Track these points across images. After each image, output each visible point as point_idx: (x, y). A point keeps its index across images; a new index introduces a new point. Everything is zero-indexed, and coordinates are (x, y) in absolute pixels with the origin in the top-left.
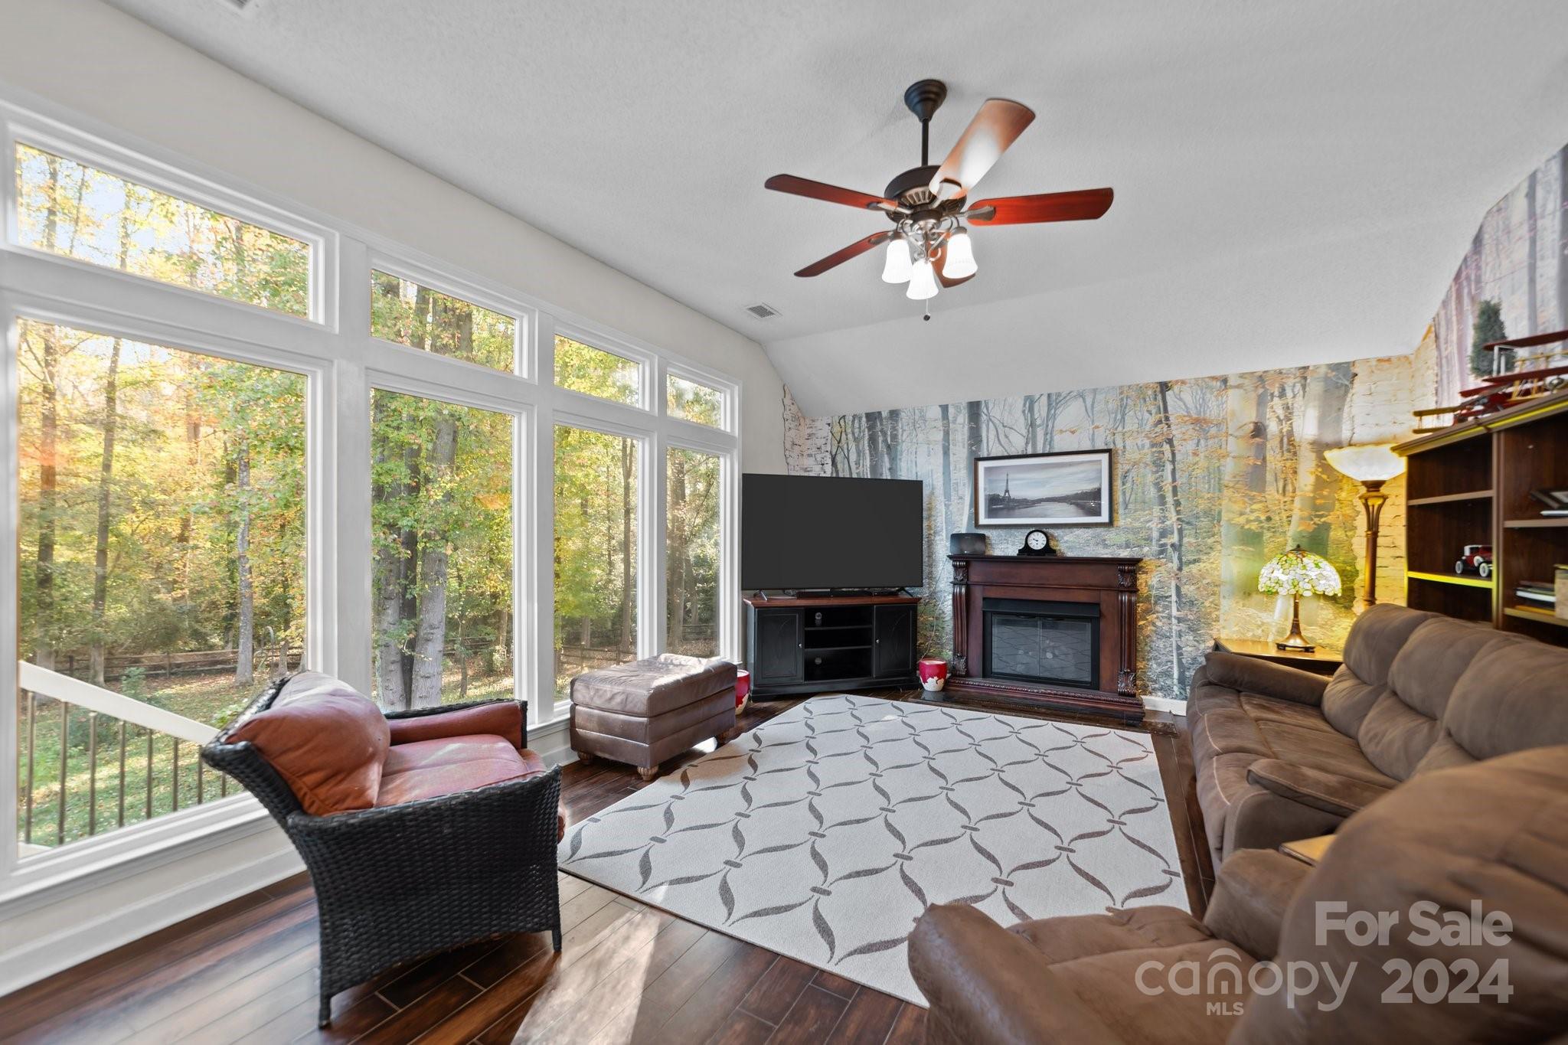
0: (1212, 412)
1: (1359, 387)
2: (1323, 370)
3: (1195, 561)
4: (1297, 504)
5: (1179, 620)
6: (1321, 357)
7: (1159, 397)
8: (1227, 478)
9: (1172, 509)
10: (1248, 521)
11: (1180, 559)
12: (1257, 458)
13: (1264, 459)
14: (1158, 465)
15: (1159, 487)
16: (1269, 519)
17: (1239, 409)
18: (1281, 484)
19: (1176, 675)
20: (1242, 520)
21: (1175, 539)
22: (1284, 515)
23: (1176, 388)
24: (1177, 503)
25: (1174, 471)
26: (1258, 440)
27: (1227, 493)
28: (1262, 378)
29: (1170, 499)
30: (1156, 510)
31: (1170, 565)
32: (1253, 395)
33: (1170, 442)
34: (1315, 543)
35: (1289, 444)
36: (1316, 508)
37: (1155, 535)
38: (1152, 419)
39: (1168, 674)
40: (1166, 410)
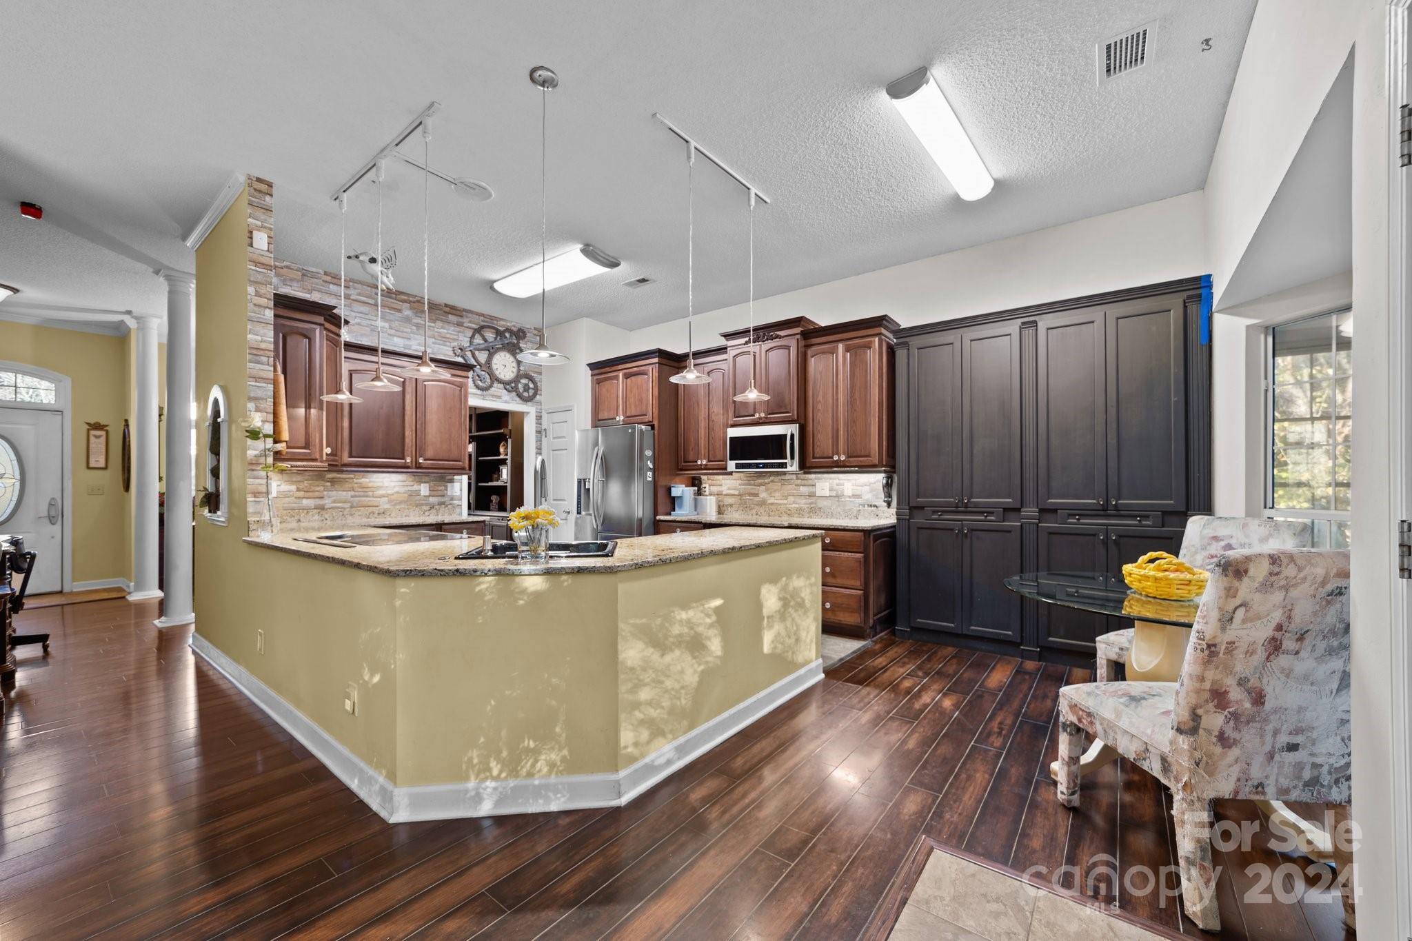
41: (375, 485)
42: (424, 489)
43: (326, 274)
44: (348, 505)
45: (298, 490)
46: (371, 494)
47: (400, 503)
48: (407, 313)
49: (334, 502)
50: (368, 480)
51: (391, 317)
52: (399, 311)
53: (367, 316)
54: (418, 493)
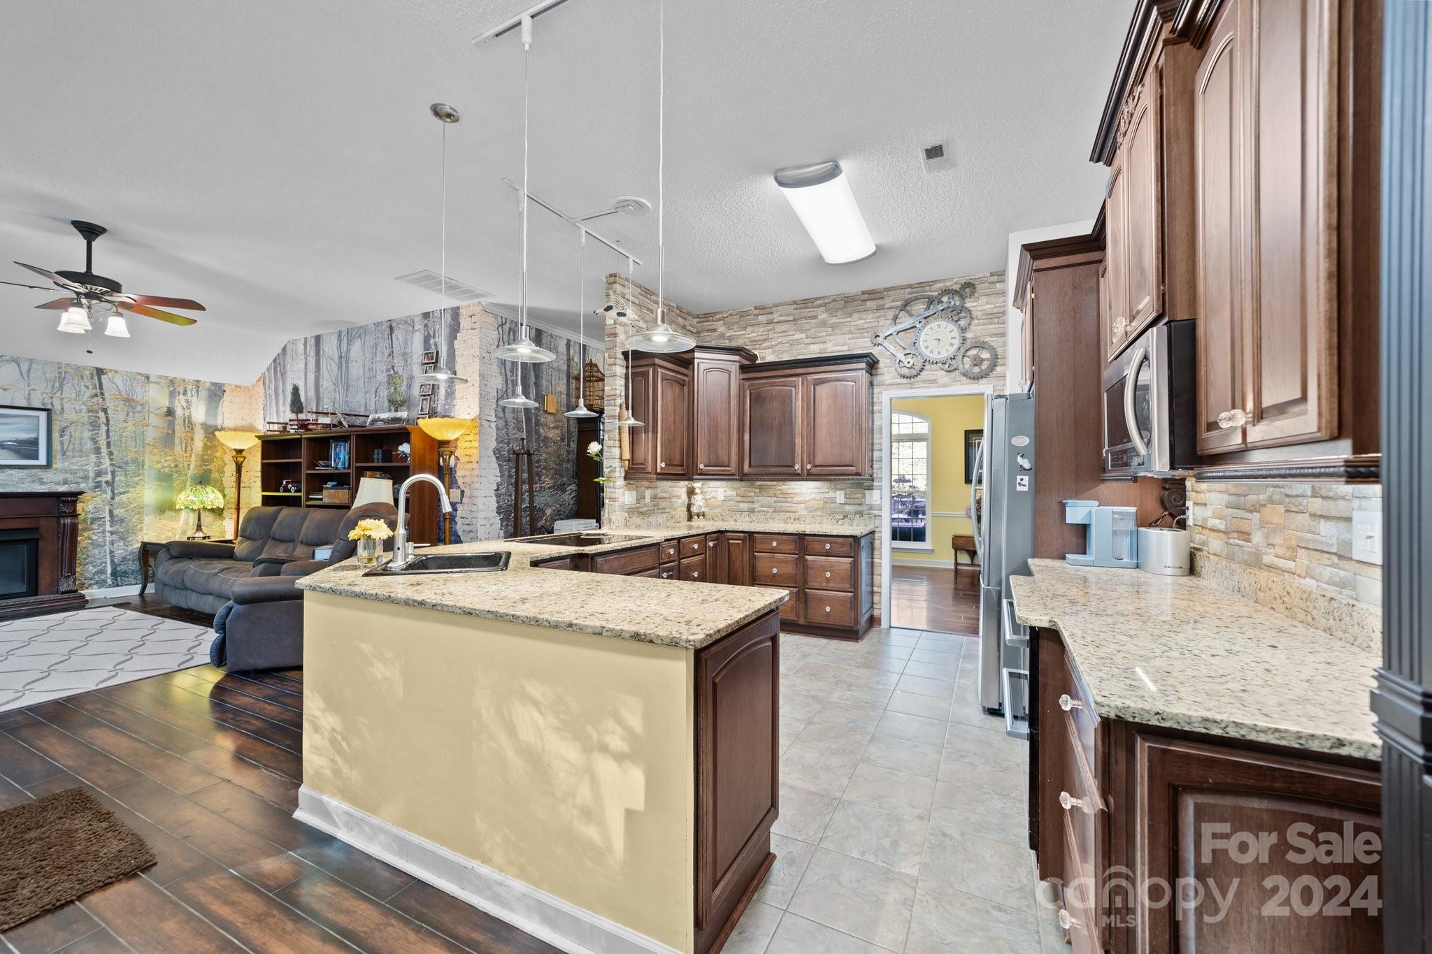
0: (138, 395)
1: (226, 397)
2: (208, 385)
3: (125, 493)
4: (193, 458)
5: (112, 533)
6: (208, 378)
7: (96, 378)
8: (149, 439)
9: (107, 457)
10: (163, 467)
11: (113, 491)
12: (169, 428)
13: (174, 430)
14: (94, 425)
15: (94, 440)
16: (176, 466)
17: (157, 398)
18: (184, 446)
19: (109, 571)
20: (159, 466)
21: (109, 477)
22: (186, 464)
23: (110, 375)
24: (111, 454)
25: (108, 431)
26: (169, 418)
27: (148, 449)
28: (172, 382)
29: (104, 450)
30: (93, 457)
31: (104, 496)
32: (167, 391)
33: (105, 411)
34: (203, 480)
35: (189, 423)
36: (204, 461)
37: (92, 475)
38: (91, 392)
39: (103, 572)
40: (101, 387)
41: (794, 491)
42: (840, 496)
43: (756, 308)
44: (772, 510)
45: (737, 495)
46: (790, 500)
47: (816, 510)
48: (823, 316)
49: (762, 506)
50: (787, 487)
51: (808, 326)
52: (815, 317)
53: (787, 334)
54: (833, 500)
